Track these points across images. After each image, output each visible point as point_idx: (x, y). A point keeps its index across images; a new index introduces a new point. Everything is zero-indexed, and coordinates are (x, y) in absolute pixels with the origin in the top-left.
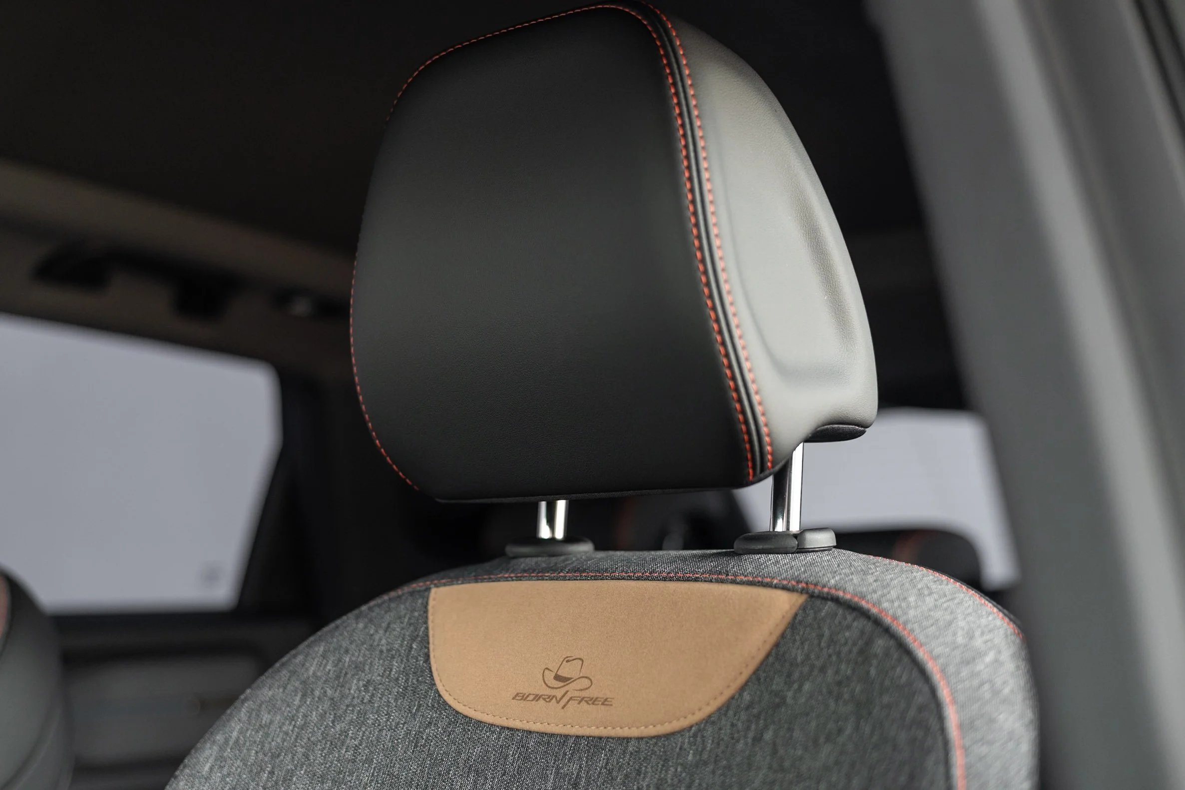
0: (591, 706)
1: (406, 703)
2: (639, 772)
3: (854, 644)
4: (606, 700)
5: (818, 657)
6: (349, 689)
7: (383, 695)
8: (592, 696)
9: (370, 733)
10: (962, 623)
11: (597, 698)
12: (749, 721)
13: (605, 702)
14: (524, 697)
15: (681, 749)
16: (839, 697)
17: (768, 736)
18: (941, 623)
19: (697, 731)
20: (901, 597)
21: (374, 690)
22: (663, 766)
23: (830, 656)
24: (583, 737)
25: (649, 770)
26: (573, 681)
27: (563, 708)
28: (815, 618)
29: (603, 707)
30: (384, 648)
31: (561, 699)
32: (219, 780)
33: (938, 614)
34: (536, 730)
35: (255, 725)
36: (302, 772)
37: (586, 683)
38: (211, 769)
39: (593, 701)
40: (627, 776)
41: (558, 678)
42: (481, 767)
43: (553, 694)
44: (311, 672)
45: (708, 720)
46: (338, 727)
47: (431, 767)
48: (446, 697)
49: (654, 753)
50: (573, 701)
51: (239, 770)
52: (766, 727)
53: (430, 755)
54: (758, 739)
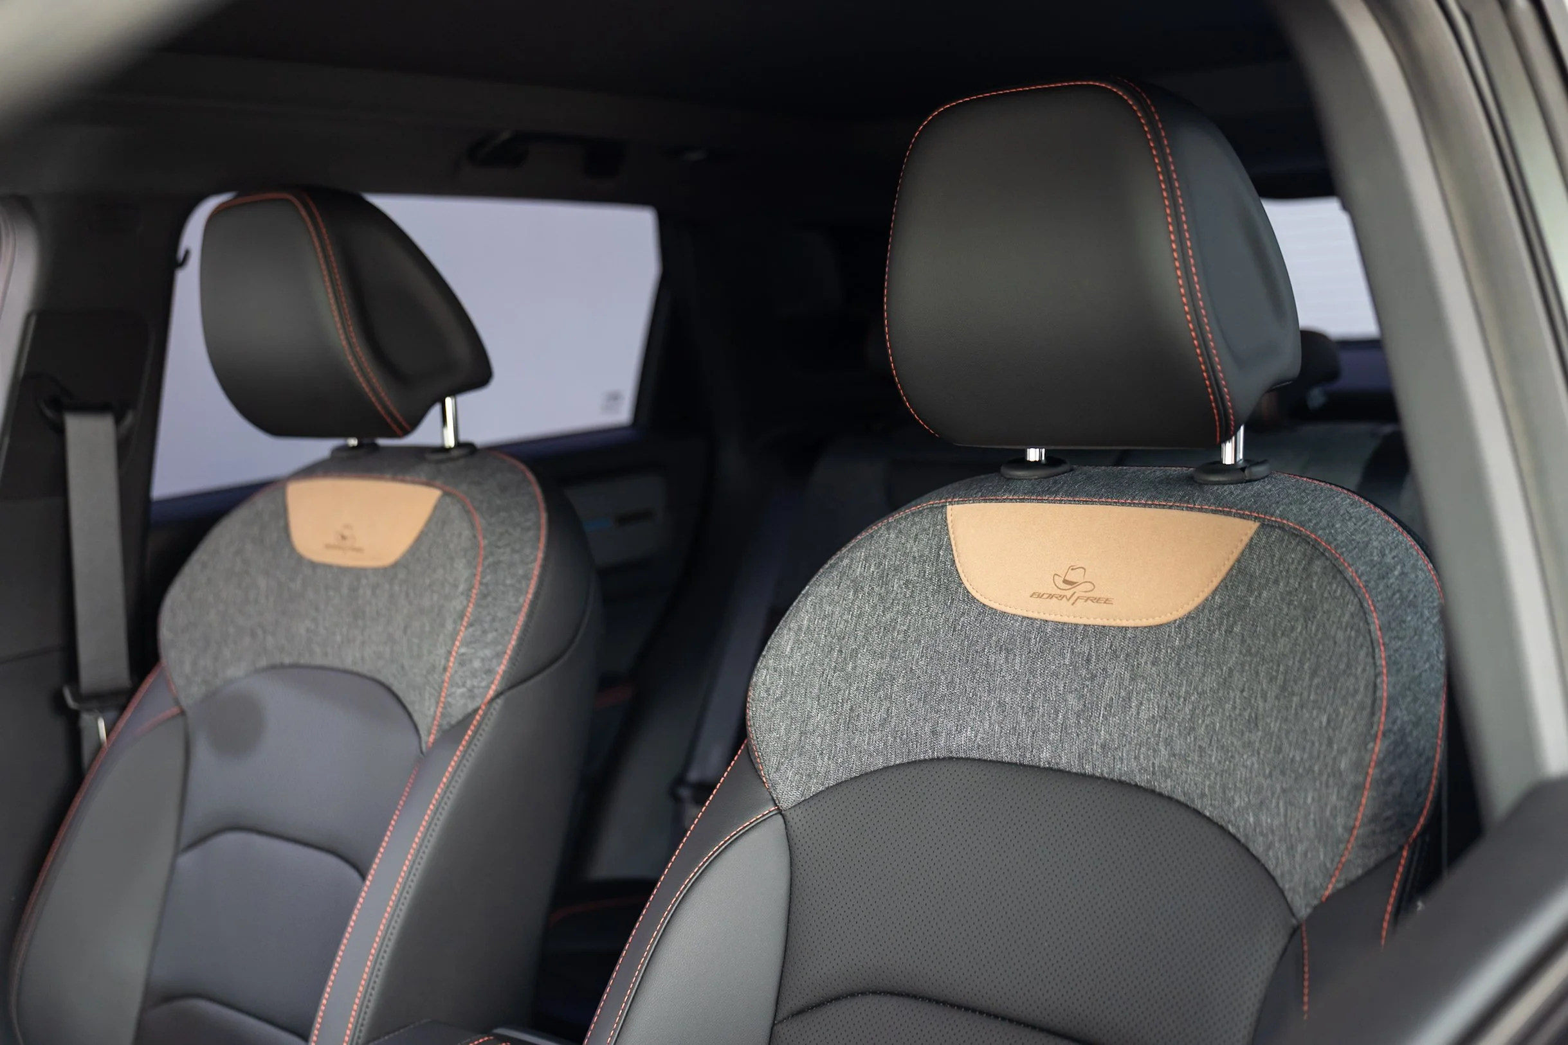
0: (1096, 604)
1: (941, 598)
2: (1137, 653)
3: (1299, 563)
4: (1107, 600)
5: (1271, 573)
6: (893, 587)
7: (921, 591)
8: (1095, 597)
9: (916, 620)
10: (1375, 544)
11: (1099, 598)
12: (1222, 618)
13: (1107, 601)
14: (1040, 596)
15: (1169, 635)
16: (1290, 603)
17: (1237, 629)
18: (1361, 545)
19: (1181, 624)
20: (1330, 524)
21: (913, 587)
22: (1156, 648)
23: (1281, 571)
24: (1090, 625)
25: (1145, 651)
26: (1078, 585)
27: (1073, 604)
28: (1267, 543)
29: (1105, 605)
30: (916, 554)
31: (1070, 598)
32: (799, 658)
33: (1358, 537)
34: (1052, 619)
35: (820, 615)
36: (865, 650)
37: (1090, 587)
38: (792, 650)
39: (1097, 600)
40: (1127, 655)
41: (1065, 582)
42: (1011, 647)
43: (1063, 594)
44: (858, 574)
45: (1189, 617)
46: (888, 616)
47: (969, 646)
48: (973, 593)
49: (1148, 639)
50: (1081, 600)
51: (814, 650)
52: (1235, 623)
53: (967, 637)
54: (1229, 631)
